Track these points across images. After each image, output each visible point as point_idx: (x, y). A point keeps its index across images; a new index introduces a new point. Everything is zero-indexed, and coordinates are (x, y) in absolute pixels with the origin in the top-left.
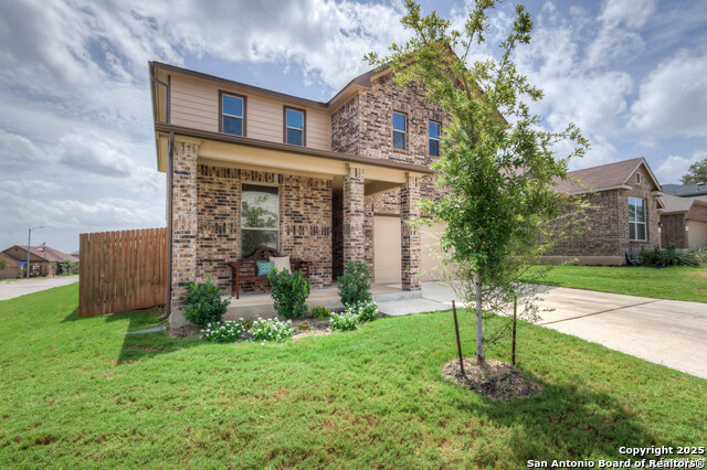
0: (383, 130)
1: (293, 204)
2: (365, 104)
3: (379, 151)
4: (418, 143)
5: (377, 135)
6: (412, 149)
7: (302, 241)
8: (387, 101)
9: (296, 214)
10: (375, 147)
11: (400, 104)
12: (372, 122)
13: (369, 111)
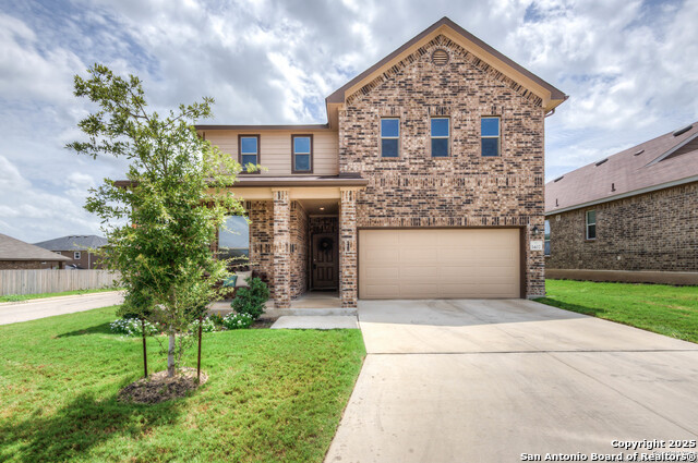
0: (367, 141)
1: (260, 225)
2: (346, 118)
3: (363, 163)
4: (414, 147)
5: (360, 147)
6: (405, 154)
7: (268, 257)
8: (372, 109)
9: (263, 234)
10: (359, 160)
11: (389, 109)
12: (354, 135)
13: (350, 125)
